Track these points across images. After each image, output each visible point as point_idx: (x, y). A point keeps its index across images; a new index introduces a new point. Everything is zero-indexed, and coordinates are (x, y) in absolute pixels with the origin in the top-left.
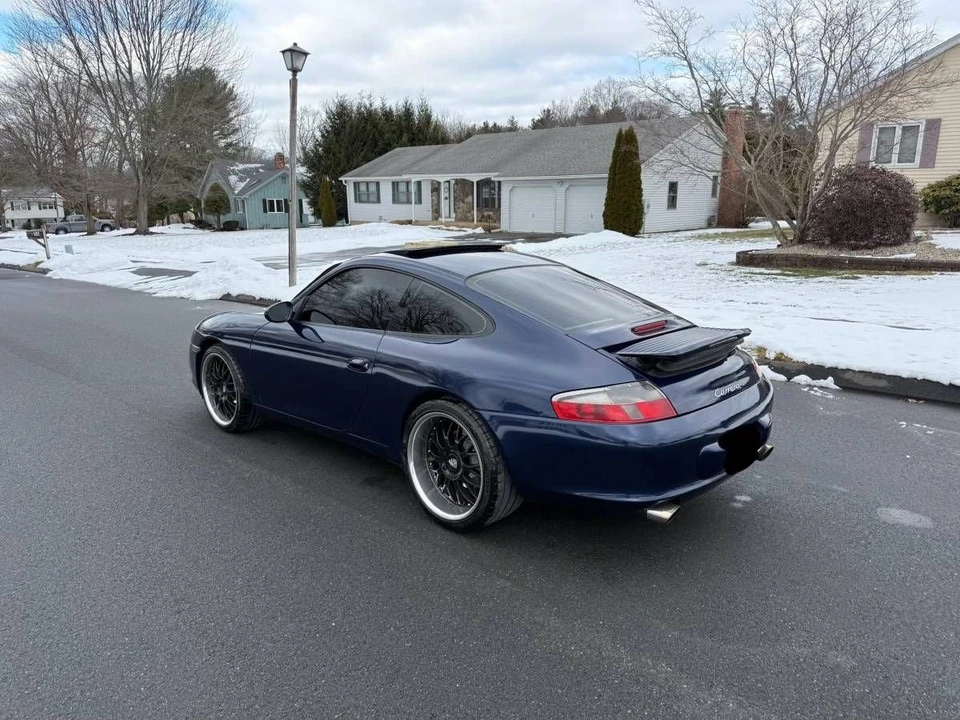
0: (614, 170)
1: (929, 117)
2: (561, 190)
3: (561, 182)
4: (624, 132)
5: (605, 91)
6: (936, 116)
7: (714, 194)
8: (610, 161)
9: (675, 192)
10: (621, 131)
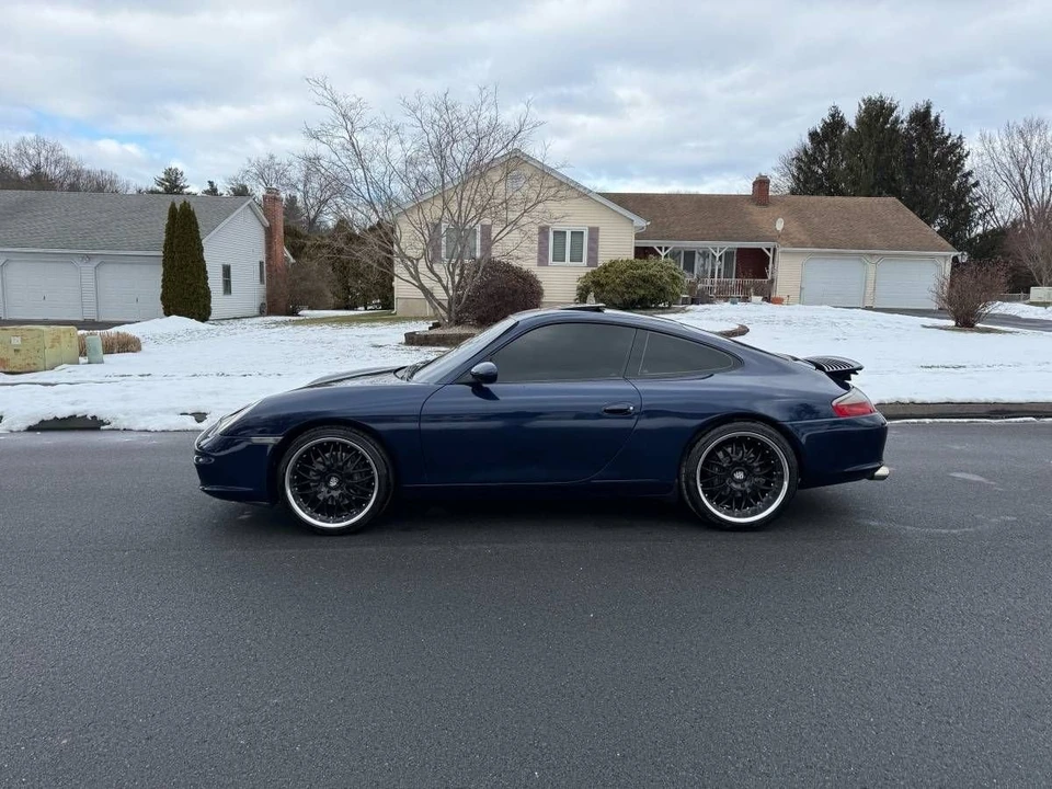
0: (169, 247)
1: (591, 225)
2: (88, 268)
3: (89, 257)
4: (178, 207)
5: (32, 152)
6: (596, 225)
7: (262, 280)
8: (164, 238)
9: (229, 277)
10: (173, 205)
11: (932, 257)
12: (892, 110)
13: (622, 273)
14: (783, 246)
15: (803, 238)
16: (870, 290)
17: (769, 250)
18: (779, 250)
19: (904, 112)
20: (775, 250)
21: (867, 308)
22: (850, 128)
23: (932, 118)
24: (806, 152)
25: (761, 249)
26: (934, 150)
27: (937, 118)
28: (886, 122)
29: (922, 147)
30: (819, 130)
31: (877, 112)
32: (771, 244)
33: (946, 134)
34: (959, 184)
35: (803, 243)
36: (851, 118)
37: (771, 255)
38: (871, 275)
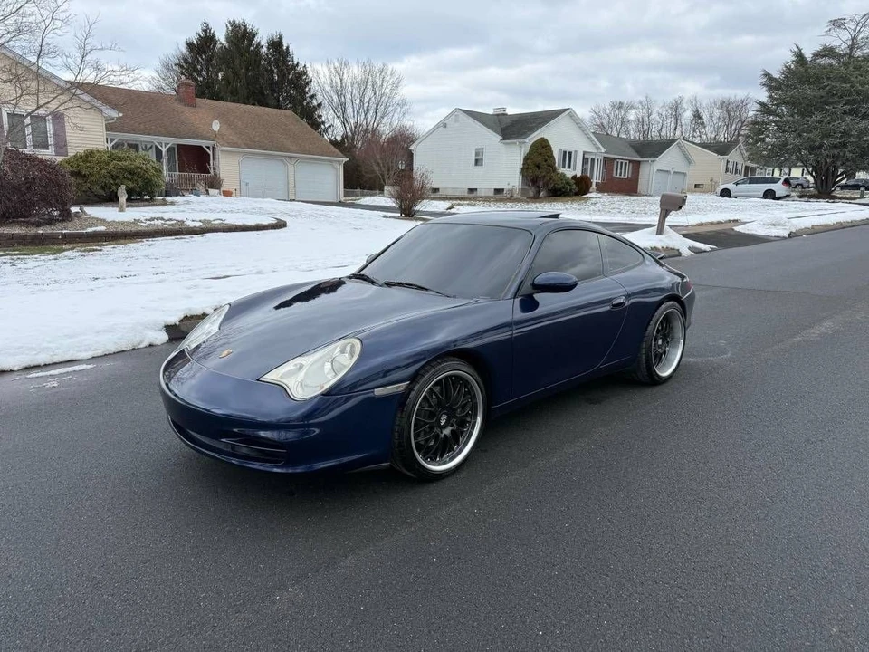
11: (330, 161)
12: (254, 35)
13: (108, 164)
14: (222, 145)
15: (236, 139)
16: (291, 186)
17: (208, 148)
18: (219, 149)
19: (263, 38)
20: (213, 148)
21: (291, 200)
22: (221, 43)
23: (285, 48)
24: (186, 60)
25: (201, 147)
26: (289, 74)
27: (288, 48)
28: (250, 45)
29: (280, 71)
30: (195, 42)
31: (241, 35)
32: (210, 143)
33: (296, 63)
34: (307, 103)
35: (236, 143)
36: (221, 36)
37: (210, 153)
38: (291, 174)
